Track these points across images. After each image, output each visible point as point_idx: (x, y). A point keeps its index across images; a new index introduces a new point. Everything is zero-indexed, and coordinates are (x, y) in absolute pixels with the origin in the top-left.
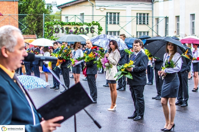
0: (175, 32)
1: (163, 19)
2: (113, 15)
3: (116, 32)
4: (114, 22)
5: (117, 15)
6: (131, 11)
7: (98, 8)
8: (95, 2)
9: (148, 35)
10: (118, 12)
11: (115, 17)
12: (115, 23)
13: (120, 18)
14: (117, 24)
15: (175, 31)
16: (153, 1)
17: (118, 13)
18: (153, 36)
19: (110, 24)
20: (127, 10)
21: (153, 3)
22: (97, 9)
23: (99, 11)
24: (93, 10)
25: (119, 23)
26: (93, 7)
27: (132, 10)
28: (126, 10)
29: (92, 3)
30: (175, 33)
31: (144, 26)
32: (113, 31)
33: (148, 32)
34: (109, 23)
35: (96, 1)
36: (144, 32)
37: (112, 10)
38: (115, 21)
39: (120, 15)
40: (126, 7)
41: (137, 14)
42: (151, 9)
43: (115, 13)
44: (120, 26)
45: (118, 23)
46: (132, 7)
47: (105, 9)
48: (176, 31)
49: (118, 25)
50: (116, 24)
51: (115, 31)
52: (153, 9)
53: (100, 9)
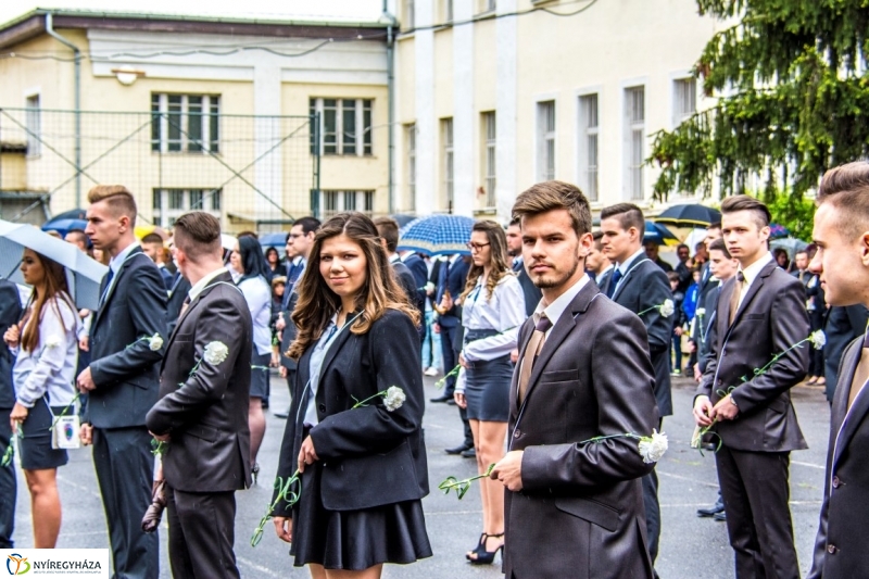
0: (481, 191)
1: (301, 124)
2: (185, 105)
3: (201, 191)
4: (193, 142)
5: (206, 106)
6: (279, 86)
7: (105, 70)
8: (88, 41)
9: (368, 206)
10: (214, 89)
11: (195, 121)
12: (196, 149)
13: (224, 124)
14: (206, 153)
15: (478, 185)
16: (390, 38)
17: (215, 99)
18: (391, 210)
19: (173, 152)
20: (257, 84)
21: (391, 47)
22: (97, 73)
23: (113, 83)
24: (77, 78)
25: (220, 148)
26: (77, 62)
27: (284, 83)
28: (251, 82)
29: (70, 46)
30: (481, 196)
31: (348, 161)
32: (187, 186)
33: (369, 194)
34: (164, 147)
35: (91, 35)
36: (351, 195)
37: (180, 83)
38: (199, 136)
39: (225, 107)
40: (253, 68)
41: (313, 101)
42: (383, 79)
43: (196, 99)
44: (225, 161)
45: (215, 149)
46: (284, 69)
47: (141, 76)
48: (486, 189)
49: (213, 160)
50: (202, 154)
51: (200, 186)
52: (391, 78)
53: (116, 77)
